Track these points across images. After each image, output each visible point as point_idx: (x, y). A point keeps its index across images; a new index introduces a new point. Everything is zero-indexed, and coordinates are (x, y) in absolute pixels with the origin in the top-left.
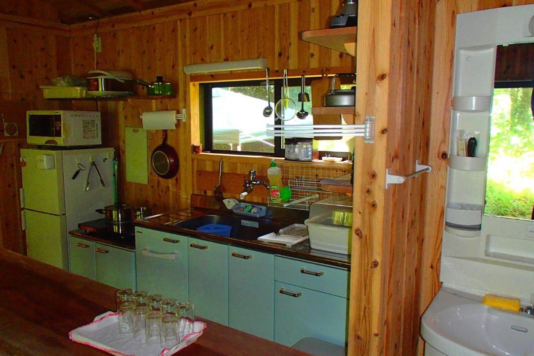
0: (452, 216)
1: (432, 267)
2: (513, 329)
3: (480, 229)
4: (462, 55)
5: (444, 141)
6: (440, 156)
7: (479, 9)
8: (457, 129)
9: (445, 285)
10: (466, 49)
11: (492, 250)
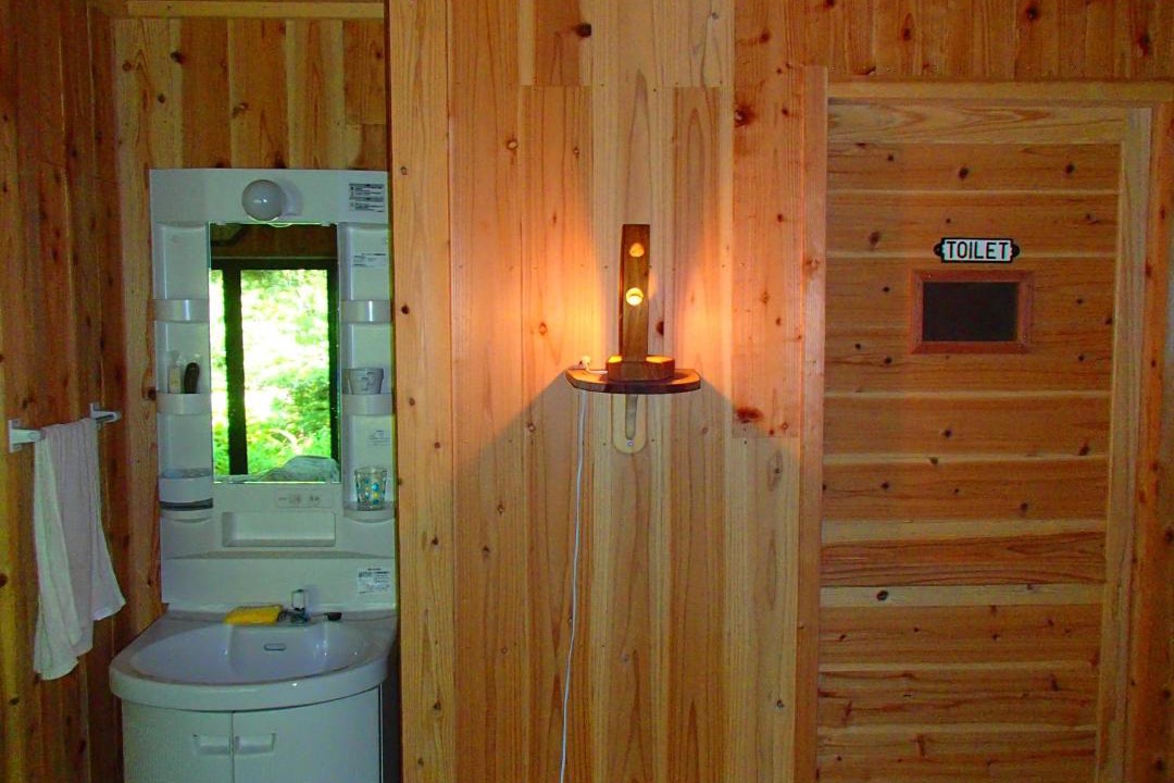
0: (172, 492)
1: (149, 583)
2: (267, 650)
3: (211, 506)
4: (165, 233)
5: (150, 371)
6: (146, 395)
7: (185, 167)
8: (168, 350)
9: (171, 608)
10: (172, 224)
11: (239, 536)
